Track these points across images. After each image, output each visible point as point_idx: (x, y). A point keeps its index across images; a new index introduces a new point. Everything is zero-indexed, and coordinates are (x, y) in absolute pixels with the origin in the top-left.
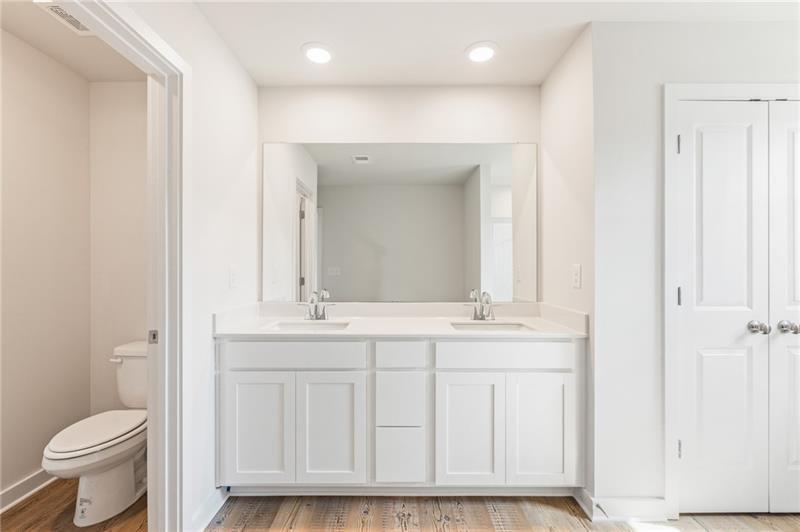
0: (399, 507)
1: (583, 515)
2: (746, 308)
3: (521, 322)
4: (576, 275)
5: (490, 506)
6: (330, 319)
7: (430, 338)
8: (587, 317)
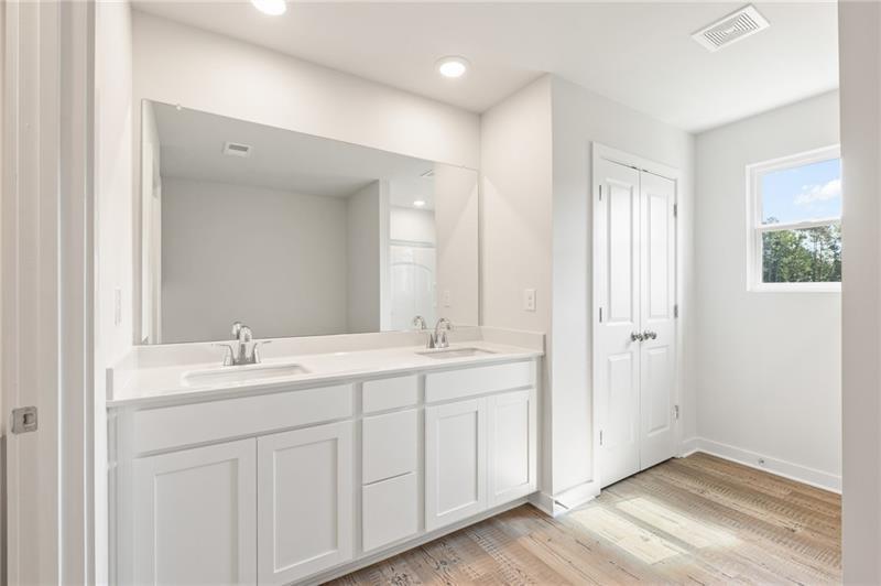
0: (387, 571)
1: (544, 515)
2: (630, 323)
3: (475, 347)
4: (530, 298)
5: (473, 536)
6: (263, 362)
7: (419, 371)
8: (545, 336)
